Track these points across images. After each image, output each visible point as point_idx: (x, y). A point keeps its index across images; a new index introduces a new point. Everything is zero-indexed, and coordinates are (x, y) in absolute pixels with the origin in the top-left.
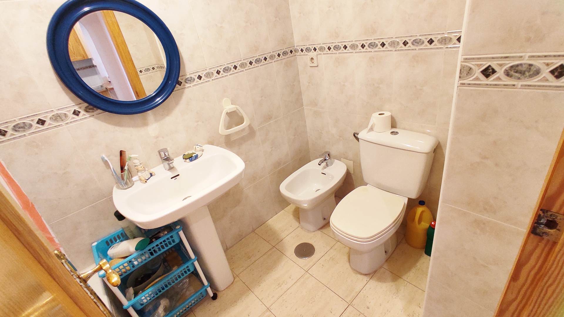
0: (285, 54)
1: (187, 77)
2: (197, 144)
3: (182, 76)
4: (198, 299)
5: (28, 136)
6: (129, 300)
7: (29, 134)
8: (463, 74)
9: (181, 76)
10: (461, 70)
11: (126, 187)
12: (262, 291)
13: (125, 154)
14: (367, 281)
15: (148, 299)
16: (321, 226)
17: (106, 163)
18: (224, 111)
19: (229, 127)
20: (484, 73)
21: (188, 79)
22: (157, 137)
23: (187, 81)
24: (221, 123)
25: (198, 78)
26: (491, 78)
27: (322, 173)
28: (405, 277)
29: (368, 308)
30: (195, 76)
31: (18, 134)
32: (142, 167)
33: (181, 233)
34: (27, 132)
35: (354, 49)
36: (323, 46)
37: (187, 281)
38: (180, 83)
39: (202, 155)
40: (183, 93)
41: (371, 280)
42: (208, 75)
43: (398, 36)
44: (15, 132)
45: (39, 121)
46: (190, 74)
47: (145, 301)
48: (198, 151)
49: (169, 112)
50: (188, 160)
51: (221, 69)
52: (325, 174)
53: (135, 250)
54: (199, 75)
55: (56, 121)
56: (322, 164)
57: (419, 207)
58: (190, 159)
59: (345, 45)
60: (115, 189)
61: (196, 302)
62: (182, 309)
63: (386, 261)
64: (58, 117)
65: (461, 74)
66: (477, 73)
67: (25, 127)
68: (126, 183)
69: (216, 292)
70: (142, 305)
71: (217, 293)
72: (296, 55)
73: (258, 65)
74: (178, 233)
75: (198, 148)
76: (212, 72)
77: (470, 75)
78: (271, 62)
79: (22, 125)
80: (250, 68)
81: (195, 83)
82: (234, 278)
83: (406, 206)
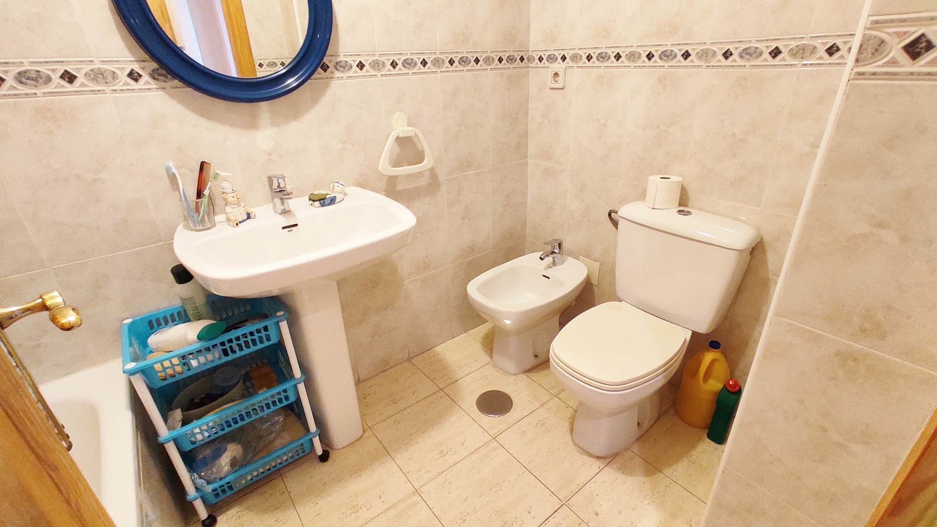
0: (512, 60)
1: (339, 60)
2: (337, 181)
3: (332, 56)
4: (294, 455)
5: (41, 96)
6: (170, 428)
7: (43, 93)
8: (865, 54)
9: (329, 56)
10: (861, 46)
11: (201, 227)
12: (410, 459)
13: (209, 168)
14: (599, 468)
15: (206, 434)
16: (528, 367)
17: (173, 178)
18: (393, 134)
19: (396, 164)
20: (910, 49)
21: (341, 64)
22: (270, 154)
23: (338, 67)
24: (384, 152)
25: (357, 66)
26: (921, 60)
27: (544, 276)
28: (668, 471)
29: (597, 514)
30: (354, 61)
31: (22, 89)
32: (235, 198)
33: (284, 326)
34: (41, 89)
35: (634, 61)
36: (579, 52)
37: (281, 419)
38: (326, 66)
39: (341, 201)
40: (327, 86)
41: (607, 469)
42: (376, 65)
43: (715, 41)
44: (20, 84)
45: (65, 73)
46: (345, 55)
47: (199, 437)
48: (337, 192)
49: (297, 113)
50: (317, 204)
51: (399, 59)
52: (549, 278)
53: (197, 339)
54: (360, 61)
55: (95, 81)
56: (547, 258)
57: (709, 351)
58: (322, 201)
59: (618, 53)
60: (180, 228)
61: (290, 460)
62: (263, 466)
63: (637, 440)
64: (100, 76)
65: (862, 53)
66: (896, 50)
67: (39, 79)
68: (202, 221)
69: (328, 449)
70: (193, 443)
71: (330, 451)
72: (529, 67)
73: (463, 69)
74: (277, 323)
75: (340, 188)
76: (384, 62)
77: (881, 54)
78: (486, 69)
79: (34, 75)
80: (448, 70)
81: (351, 73)
82: (364, 431)
83: (686, 345)
